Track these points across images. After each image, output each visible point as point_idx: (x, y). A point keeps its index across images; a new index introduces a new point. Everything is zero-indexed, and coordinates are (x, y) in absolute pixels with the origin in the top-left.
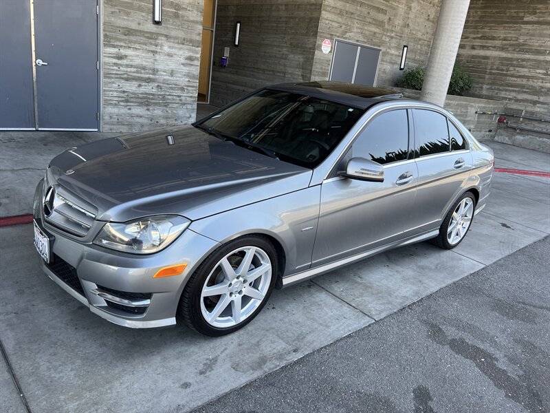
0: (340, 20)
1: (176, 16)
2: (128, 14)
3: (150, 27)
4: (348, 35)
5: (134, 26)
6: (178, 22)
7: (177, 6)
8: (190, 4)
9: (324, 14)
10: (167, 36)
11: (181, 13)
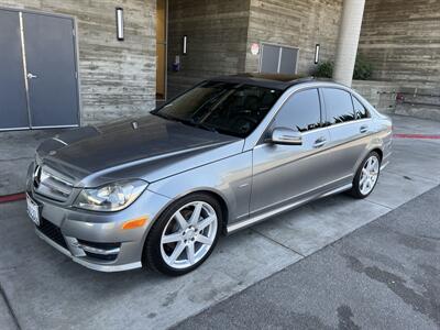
1: (135, 33)
2: (97, 34)
3: (115, 43)
4: (271, 39)
5: (102, 43)
6: (137, 38)
7: (135, 26)
8: (145, 24)
9: (252, 24)
10: (129, 49)
11: (138, 30)
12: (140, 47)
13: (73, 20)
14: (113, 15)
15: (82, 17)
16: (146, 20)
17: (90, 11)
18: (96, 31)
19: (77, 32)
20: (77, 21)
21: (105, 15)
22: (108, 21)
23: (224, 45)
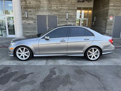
0: (115, 11)
2: (62, 19)
3: (66, 20)
4: (119, 14)
6: (71, 18)
7: (71, 16)
8: (74, 15)
9: (110, 11)
10: (69, 21)
11: (72, 17)
12: (72, 20)
13: (57, 16)
14: (65, 14)
15: (59, 15)
16: (74, 14)
17: (60, 14)
18: (61, 18)
19: (58, 19)
20: (58, 16)
21: (64, 14)
22: (64, 15)
23: (103, 18)
